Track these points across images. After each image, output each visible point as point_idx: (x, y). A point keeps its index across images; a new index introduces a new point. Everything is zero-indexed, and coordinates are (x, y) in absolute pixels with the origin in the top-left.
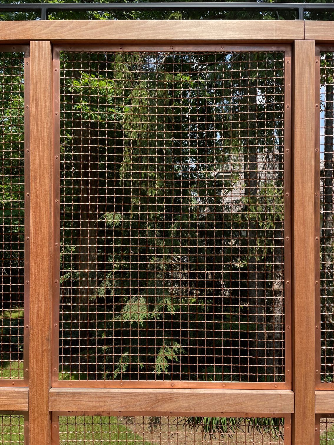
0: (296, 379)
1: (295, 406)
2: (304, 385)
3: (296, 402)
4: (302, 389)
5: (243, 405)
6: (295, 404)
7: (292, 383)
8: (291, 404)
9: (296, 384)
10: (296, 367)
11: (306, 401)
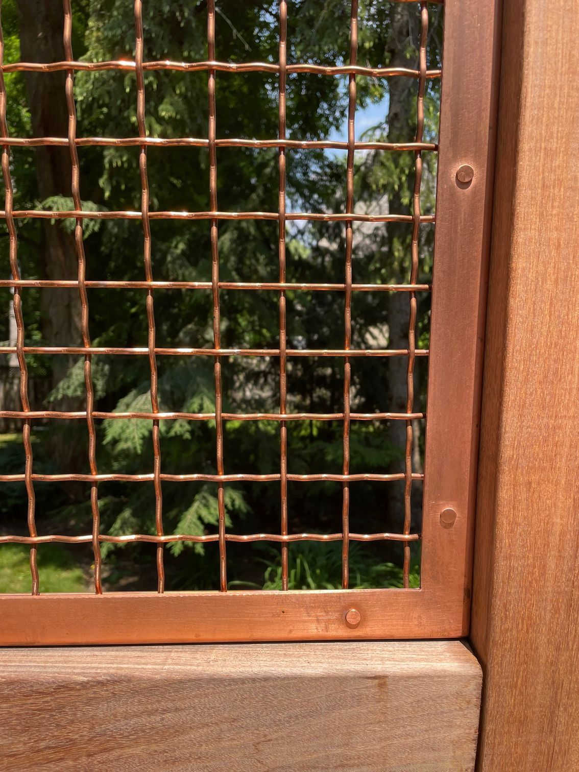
0: (501, 564)
1: (486, 750)
2: (556, 610)
3: (489, 727)
4: (543, 639)
5: (99, 757)
6: (488, 740)
7: (470, 594)
8: (456, 744)
9: (498, 603)
10: (505, 478)
11: (562, 718)
